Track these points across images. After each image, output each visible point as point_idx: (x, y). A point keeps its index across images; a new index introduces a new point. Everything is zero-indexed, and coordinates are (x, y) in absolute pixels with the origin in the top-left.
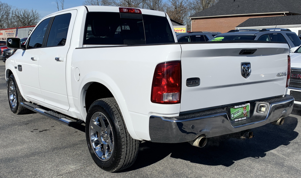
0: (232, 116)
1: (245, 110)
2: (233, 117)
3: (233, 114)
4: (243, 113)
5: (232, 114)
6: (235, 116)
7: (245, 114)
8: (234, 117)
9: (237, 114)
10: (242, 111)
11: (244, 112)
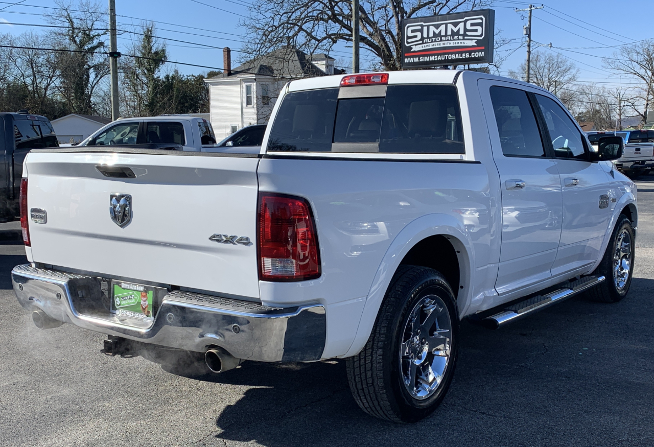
0: (117, 302)
1: (145, 299)
2: (118, 304)
3: (119, 297)
4: (139, 303)
5: (116, 298)
6: (123, 303)
7: (144, 307)
8: (120, 305)
9: (126, 302)
10: (138, 298)
11: (142, 303)
